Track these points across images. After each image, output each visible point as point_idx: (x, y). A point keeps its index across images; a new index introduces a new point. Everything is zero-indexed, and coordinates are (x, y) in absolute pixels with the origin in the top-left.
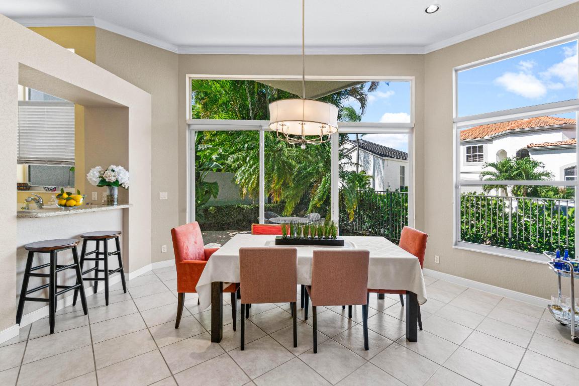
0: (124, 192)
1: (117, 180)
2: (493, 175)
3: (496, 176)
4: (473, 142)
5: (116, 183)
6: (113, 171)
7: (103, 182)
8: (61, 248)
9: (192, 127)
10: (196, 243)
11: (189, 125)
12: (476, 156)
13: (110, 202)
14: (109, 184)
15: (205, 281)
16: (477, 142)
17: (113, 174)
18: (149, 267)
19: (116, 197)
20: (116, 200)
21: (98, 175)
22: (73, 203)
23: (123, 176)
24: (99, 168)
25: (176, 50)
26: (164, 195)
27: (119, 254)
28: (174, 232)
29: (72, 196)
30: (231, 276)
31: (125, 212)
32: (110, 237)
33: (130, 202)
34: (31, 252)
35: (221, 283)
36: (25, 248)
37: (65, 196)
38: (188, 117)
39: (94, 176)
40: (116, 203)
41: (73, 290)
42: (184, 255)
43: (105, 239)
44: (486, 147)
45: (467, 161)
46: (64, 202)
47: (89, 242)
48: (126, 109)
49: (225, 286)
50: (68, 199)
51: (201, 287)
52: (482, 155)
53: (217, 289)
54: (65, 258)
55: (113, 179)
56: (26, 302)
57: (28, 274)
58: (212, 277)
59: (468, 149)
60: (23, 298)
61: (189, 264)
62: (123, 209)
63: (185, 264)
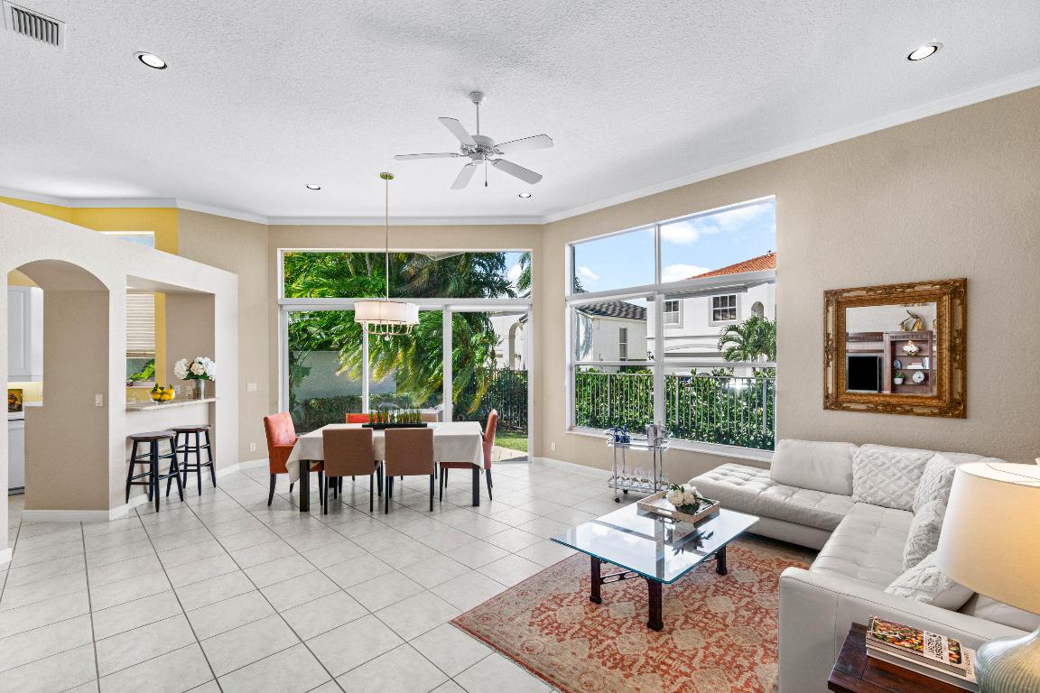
0: (211, 385)
1: (205, 373)
2: (735, 341)
3: (740, 342)
4: (721, 290)
5: (205, 376)
6: (200, 363)
7: (191, 376)
8: (162, 438)
9: (284, 308)
10: (287, 431)
11: (281, 306)
12: (726, 311)
13: (197, 395)
14: (197, 378)
15: (293, 459)
16: (729, 290)
17: (201, 366)
18: (236, 467)
19: (203, 390)
20: (203, 394)
21: (185, 368)
22: (166, 397)
23: (212, 369)
24: (184, 360)
25: (266, 222)
26: (252, 387)
27: (209, 448)
28: (266, 420)
29: (164, 390)
30: (317, 455)
31: (211, 406)
32: (201, 430)
33: (217, 394)
34: (136, 441)
35: (308, 461)
36: (129, 438)
37: (159, 391)
38: (279, 297)
39: (181, 369)
40: (203, 396)
41: (167, 479)
42: (276, 440)
43: (196, 431)
44: (741, 297)
45: (714, 319)
46: (158, 396)
47: (180, 435)
48: (212, 296)
49: (312, 465)
50: (162, 394)
51: (291, 463)
52: (735, 310)
53: (305, 467)
54: (164, 447)
55: (201, 373)
56: (132, 486)
57: (133, 461)
58: (299, 456)
59: (716, 300)
60: (129, 483)
61: (280, 448)
62: (210, 403)
63: (276, 447)
